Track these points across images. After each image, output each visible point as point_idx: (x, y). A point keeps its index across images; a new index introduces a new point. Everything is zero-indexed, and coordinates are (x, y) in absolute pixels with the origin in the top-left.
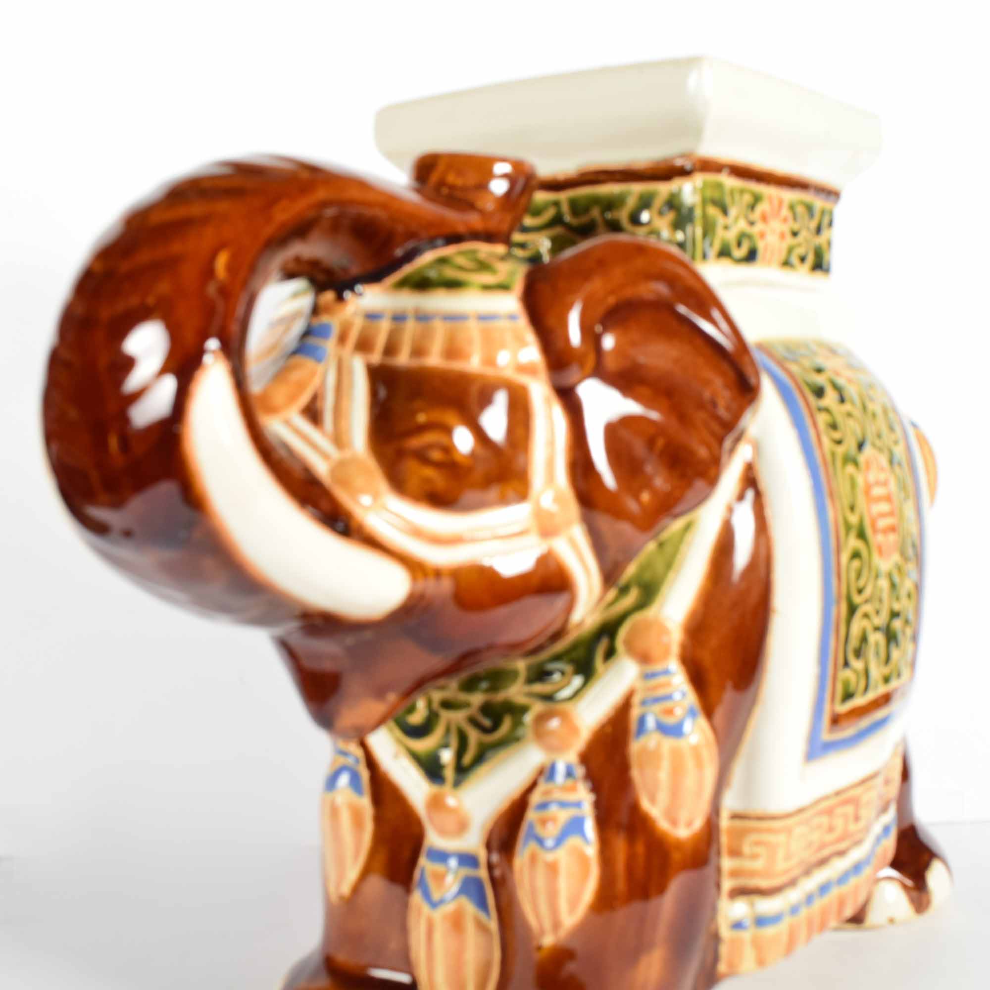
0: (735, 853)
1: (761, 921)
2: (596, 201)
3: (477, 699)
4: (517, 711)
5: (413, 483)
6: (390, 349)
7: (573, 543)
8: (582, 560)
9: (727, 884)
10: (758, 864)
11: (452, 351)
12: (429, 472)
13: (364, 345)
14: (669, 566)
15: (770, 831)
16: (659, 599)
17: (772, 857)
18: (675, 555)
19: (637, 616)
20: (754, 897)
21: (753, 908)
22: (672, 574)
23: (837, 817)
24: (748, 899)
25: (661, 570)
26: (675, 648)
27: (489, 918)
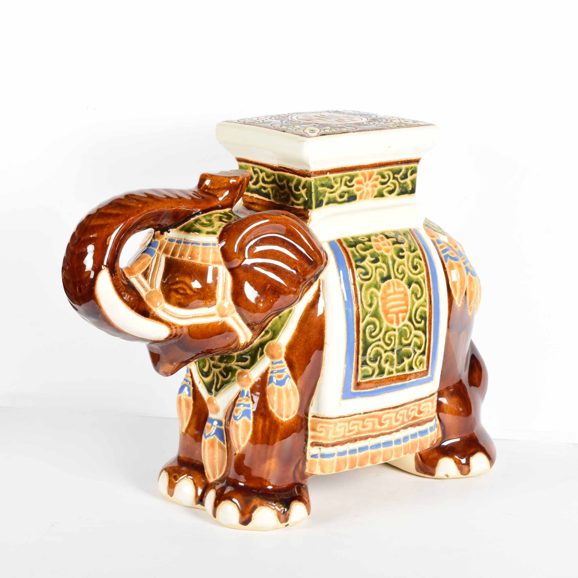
0: (314, 430)
1: (323, 456)
2: (285, 177)
3: (223, 365)
4: (233, 371)
5: (173, 300)
6: (173, 254)
7: (234, 319)
8: (238, 324)
9: (310, 441)
10: (322, 435)
12: (178, 296)
13: (166, 251)
14: (282, 325)
15: (326, 423)
16: (278, 337)
17: (327, 433)
18: (285, 321)
19: (270, 342)
20: (321, 447)
21: (320, 451)
22: (283, 328)
23: (368, 422)
24: (319, 447)
25: (280, 326)
26: (283, 355)
27: (224, 443)
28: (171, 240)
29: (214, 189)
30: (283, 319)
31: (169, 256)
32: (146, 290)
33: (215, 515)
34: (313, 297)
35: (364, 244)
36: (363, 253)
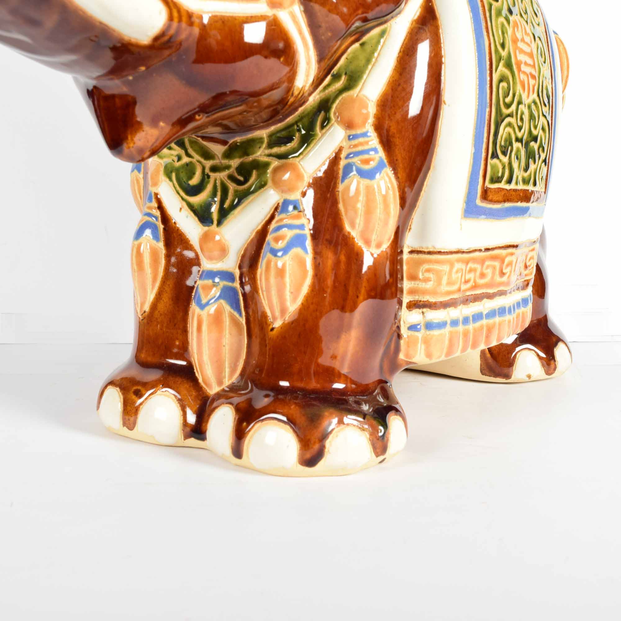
1: (429, 326)
3: (235, 163)
4: (262, 167)
10: (429, 286)
14: (368, 61)
15: (437, 262)
16: (361, 84)
17: (439, 282)
18: (373, 53)
19: (344, 95)
20: (424, 310)
21: (424, 316)
22: (370, 67)
23: (488, 267)
24: (421, 310)
25: (362, 62)
26: (371, 120)
27: (240, 315)
30: (368, 48)
33: (238, 452)
34: (420, 10)
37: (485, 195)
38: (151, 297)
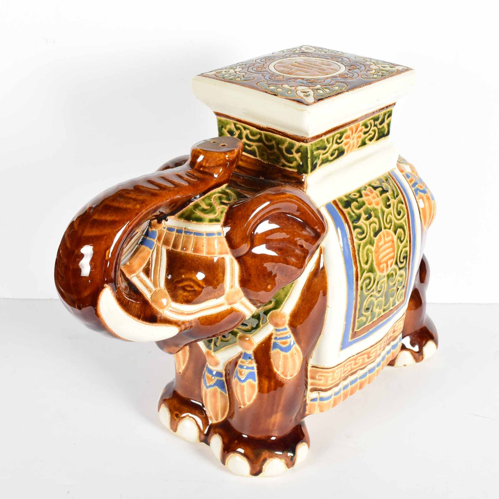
0: (313, 378)
1: (322, 399)
4: (234, 333)
5: (180, 298)
7: (242, 303)
8: (246, 307)
9: (309, 387)
10: (321, 382)
11: (196, 250)
12: (186, 294)
13: (166, 242)
14: (286, 296)
15: (325, 372)
16: (282, 306)
17: (327, 380)
18: (288, 292)
19: (274, 311)
20: (319, 392)
21: (319, 395)
22: (287, 298)
23: (359, 359)
24: (318, 392)
25: (283, 296)
26: (287, 322)
27: (226, 393)
28: (170, 229)
29: (209, 168)
30: (286, 290)
31: (170, 248)
32: (150, 291)
34: (315, 265)
35: (357, 201)
36: (357, 212)
37: (355, 334)
38: (183, 367)
